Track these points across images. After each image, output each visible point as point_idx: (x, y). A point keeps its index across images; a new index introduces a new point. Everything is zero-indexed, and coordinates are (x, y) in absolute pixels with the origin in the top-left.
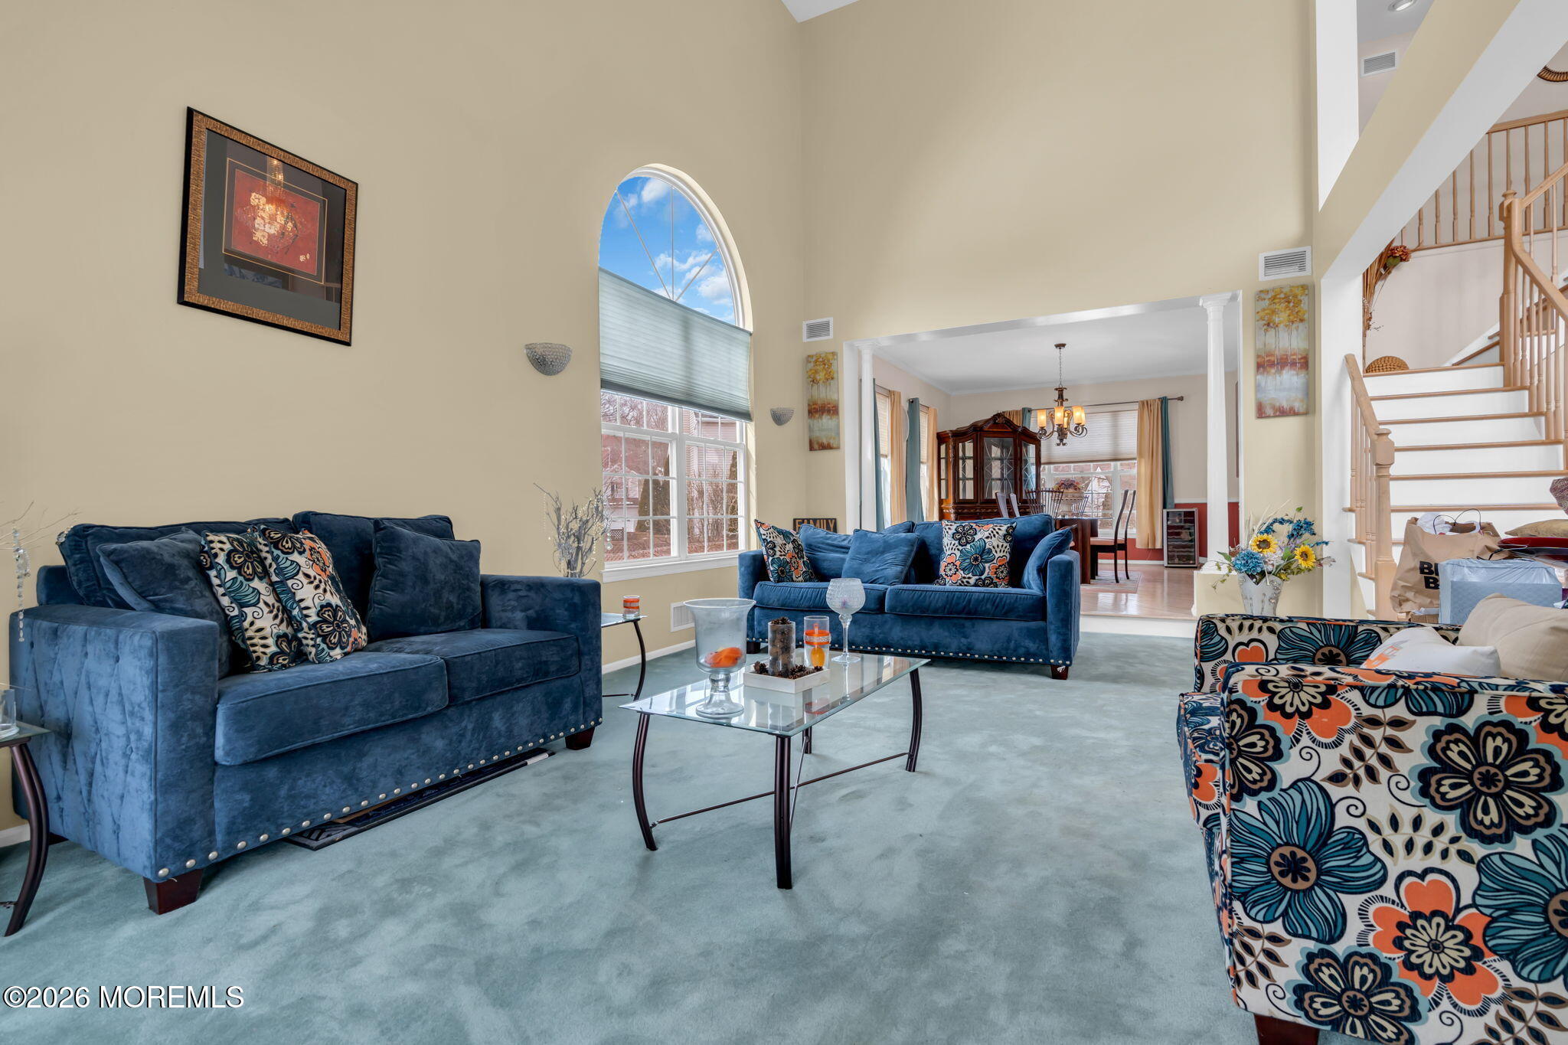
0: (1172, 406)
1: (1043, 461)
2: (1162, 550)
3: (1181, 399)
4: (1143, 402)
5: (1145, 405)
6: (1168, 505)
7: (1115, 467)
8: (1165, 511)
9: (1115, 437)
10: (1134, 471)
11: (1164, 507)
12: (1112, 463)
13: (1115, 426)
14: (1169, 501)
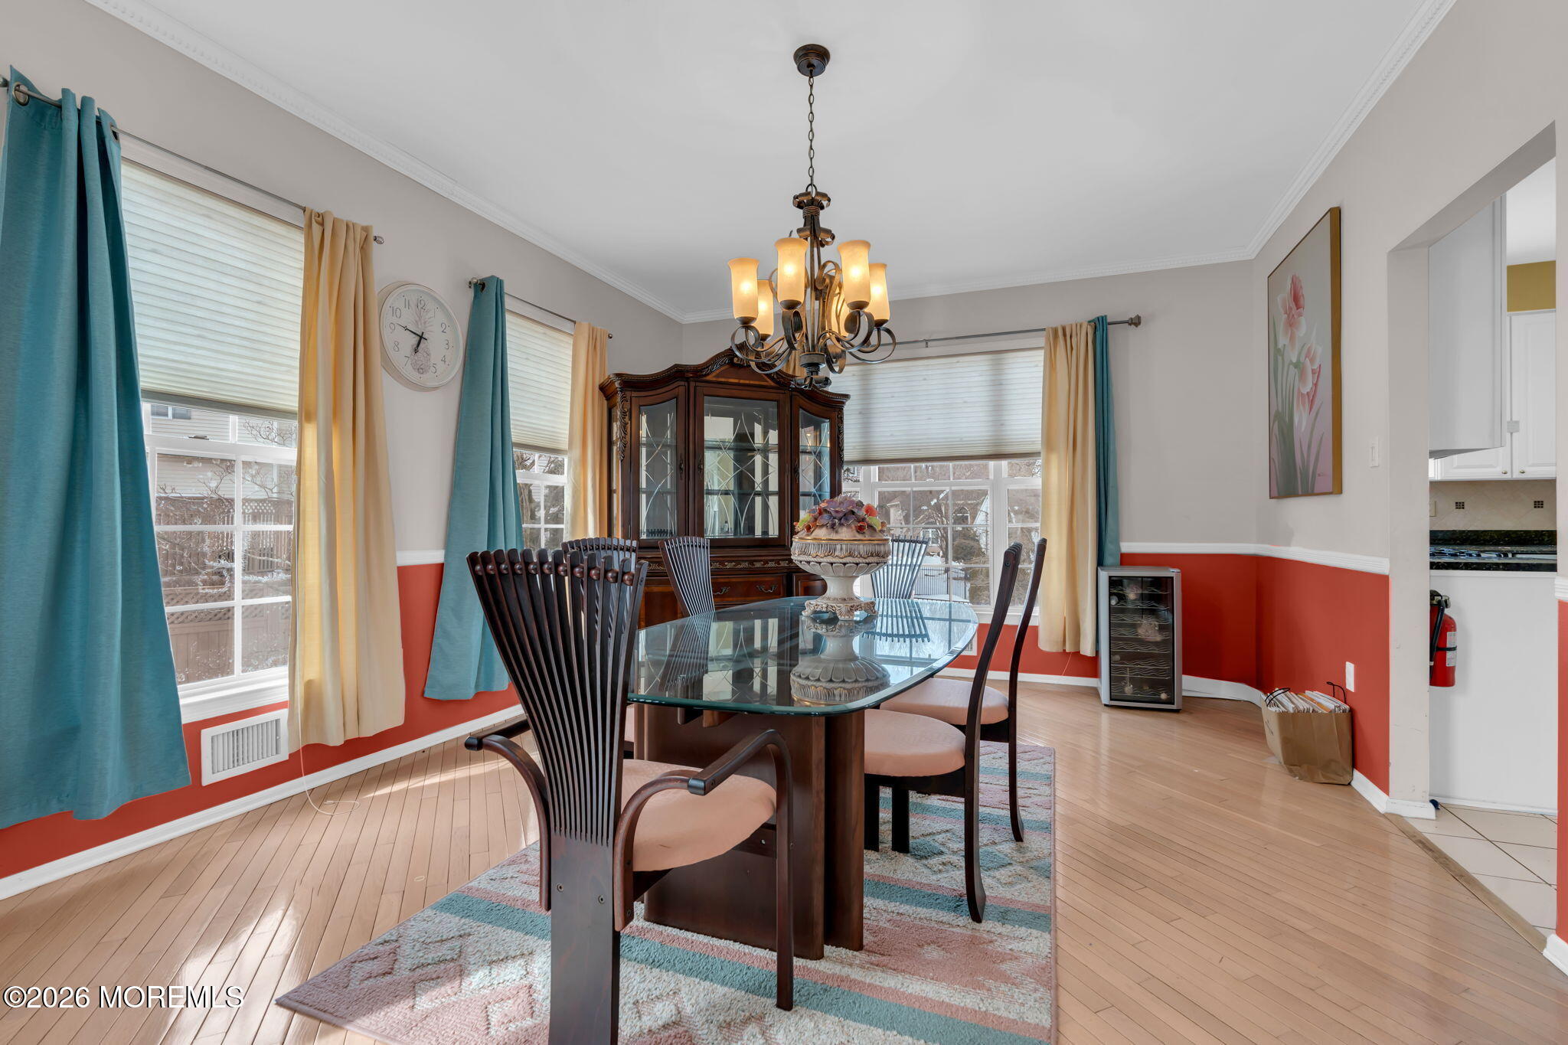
0: (1116, 335)
1: (848, 455)
2: (1095, 660)
3: (1136, 322)
4: (1055, 331)
5: (1060, 335)
6: (1109, 559)
7: (998, 471)
8: (1104, 576)
9: (998, 407)
10: (1037, 482)
11: (1100, 562)
12: (992, 464)
13: (997, 385)
14: (1109, 547)
